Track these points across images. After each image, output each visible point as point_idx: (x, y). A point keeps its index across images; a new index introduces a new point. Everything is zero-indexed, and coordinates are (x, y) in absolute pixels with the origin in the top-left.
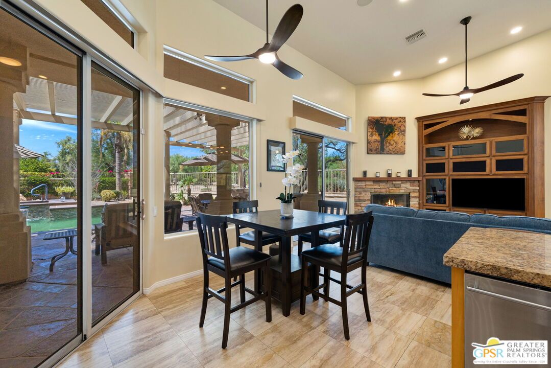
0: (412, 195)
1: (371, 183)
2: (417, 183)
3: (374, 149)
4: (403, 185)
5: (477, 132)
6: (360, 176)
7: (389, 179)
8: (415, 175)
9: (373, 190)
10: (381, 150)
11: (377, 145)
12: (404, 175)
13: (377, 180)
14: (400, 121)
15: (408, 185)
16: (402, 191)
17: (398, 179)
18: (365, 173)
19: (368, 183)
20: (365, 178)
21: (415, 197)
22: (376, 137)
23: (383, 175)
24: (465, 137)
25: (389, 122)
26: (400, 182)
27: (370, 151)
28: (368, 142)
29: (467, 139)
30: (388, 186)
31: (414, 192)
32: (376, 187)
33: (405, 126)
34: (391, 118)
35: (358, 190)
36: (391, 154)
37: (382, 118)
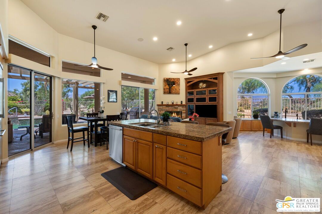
0: (183, 112)
1: (165, 107)
2: (185, 107)
3: (166, 92)
4: (179, 108)
5: (204, 85)
6: (161, 104)
7: (173, 105)
8: (184, 103)
9: (166, 110)
10: (170, 93)
11: (168, 90)
12: (179, 103)
13: (168, 105)
14: (178, 80)
15: (181, 108)
16: (178, 110)
17: (177, 105)
18: (162, 102)
19: (164, 107)
20: (162, 105)
21: (184, 113)
22: (167, 87)
23: (170, 103)
24: (201, 87)
25: (173, 80)
26: (177, 106)
27: (165, 93)
28: (164, 89)
29: (201, 88)
30: (172, 108)
31: (183, 111)
32: (167, 108)
33: (179, 82)
34: (173, 79)
35: (159, 110)
36: (174, 94)
37: (170, 78)
